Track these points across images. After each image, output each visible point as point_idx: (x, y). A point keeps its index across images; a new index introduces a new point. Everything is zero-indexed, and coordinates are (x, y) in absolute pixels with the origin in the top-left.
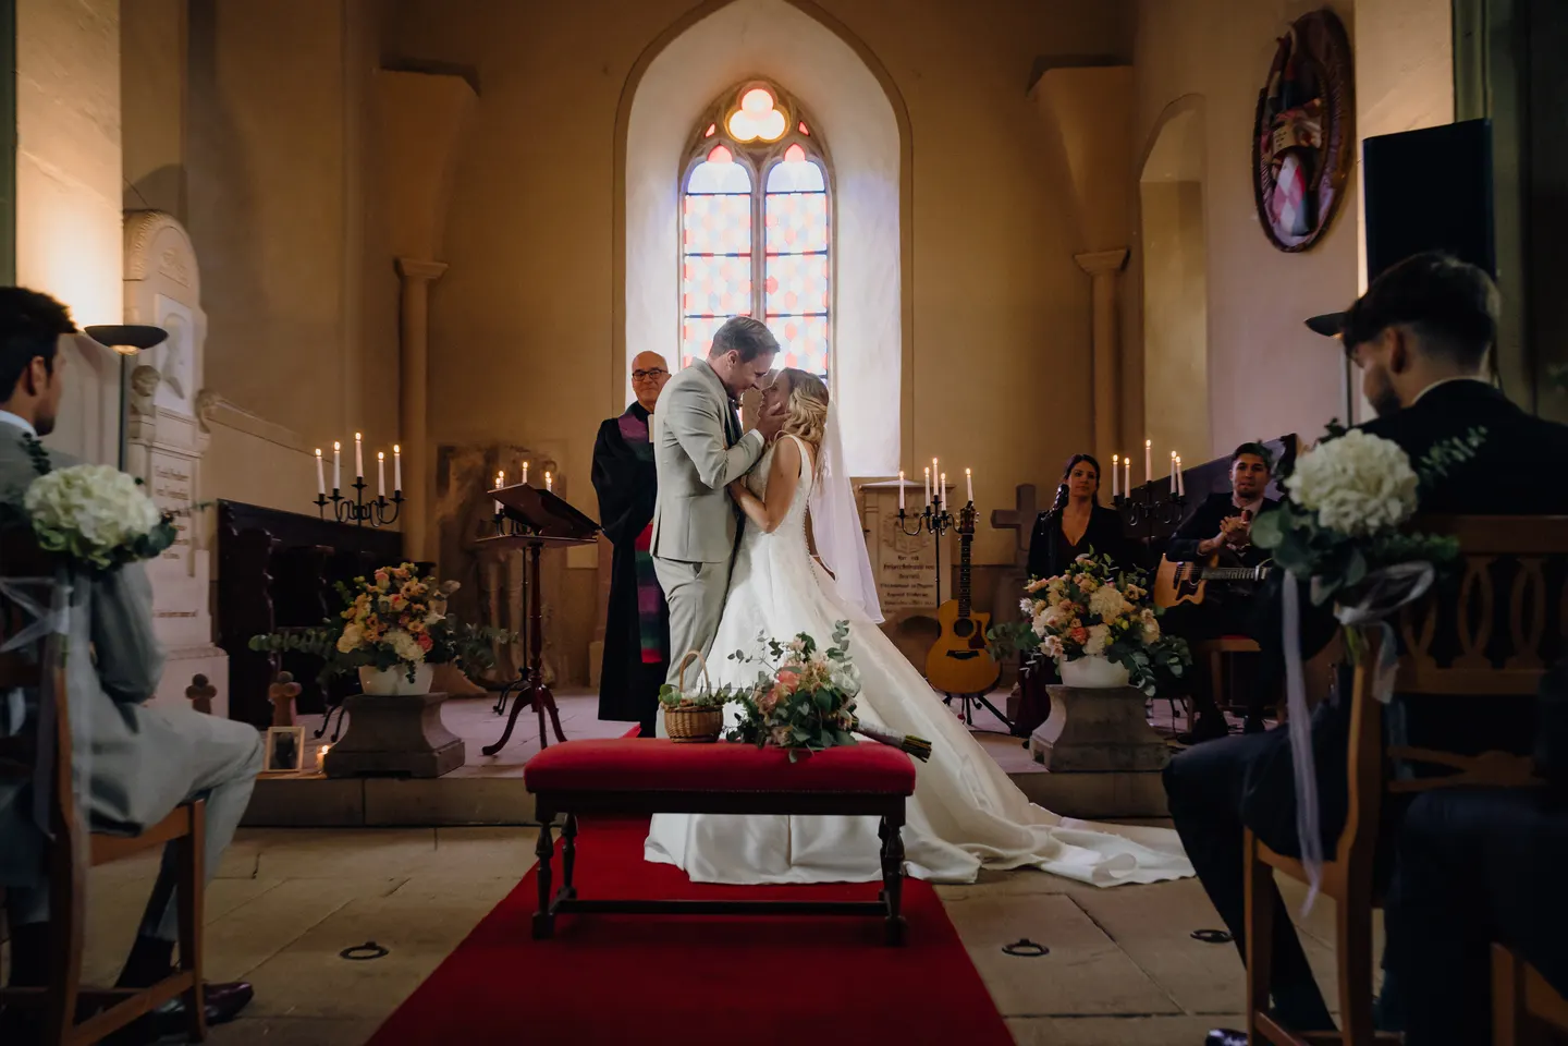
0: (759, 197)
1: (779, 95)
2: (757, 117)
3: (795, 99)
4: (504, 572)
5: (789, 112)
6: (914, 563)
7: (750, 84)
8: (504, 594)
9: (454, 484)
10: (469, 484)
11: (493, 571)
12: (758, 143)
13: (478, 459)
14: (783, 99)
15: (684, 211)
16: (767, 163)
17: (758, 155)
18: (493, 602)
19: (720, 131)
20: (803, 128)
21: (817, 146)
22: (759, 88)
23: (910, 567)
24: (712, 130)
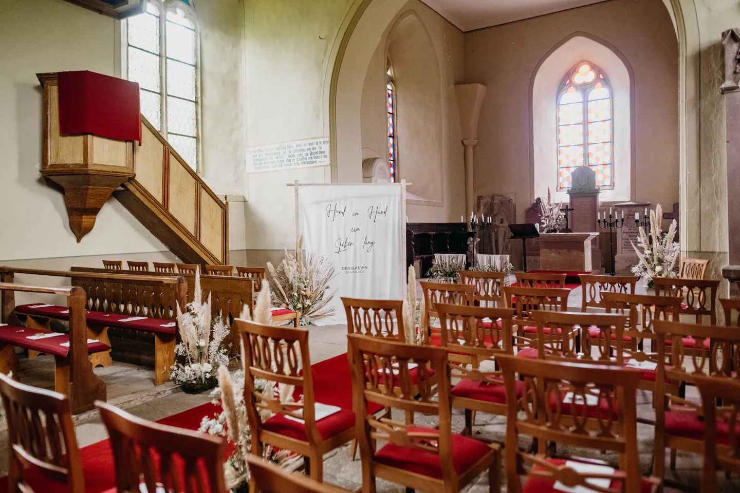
0: (585, 102)
1: (592, 66)
2: (585, 75)
3: (598, 67)
4: (496, 234)
5: (595, 71)
6: (634, 231)
7: (581, 64)
8: (497, 241)
9: (482, 208)
10: (487, 207)
11: (493, 234)
12: (585, 84)
13: (489, 199)
14: (593, 67)
15: (559, 111)
16: (587, 92)
17: (585, 88)
18: (494, 244)
19: (571, 82)
20: (601, 76)
21: (606, 81)
22: (585, 64)
23: (633, 233)
24: (568, 82)
